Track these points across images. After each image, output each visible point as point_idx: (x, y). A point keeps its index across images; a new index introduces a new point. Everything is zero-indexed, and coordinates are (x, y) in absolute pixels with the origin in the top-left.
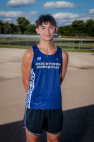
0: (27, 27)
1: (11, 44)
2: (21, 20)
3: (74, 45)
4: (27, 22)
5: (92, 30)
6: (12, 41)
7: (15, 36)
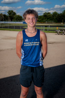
0: (14, 16)
1: (4, 27)
2: (11, 12)
3: (44, 28)
4: (15, 14)
5: (56, 19)
6: (4, 26)
7: (6, 22)
